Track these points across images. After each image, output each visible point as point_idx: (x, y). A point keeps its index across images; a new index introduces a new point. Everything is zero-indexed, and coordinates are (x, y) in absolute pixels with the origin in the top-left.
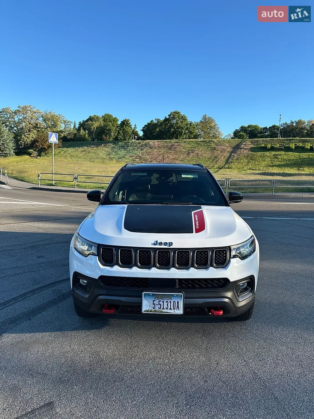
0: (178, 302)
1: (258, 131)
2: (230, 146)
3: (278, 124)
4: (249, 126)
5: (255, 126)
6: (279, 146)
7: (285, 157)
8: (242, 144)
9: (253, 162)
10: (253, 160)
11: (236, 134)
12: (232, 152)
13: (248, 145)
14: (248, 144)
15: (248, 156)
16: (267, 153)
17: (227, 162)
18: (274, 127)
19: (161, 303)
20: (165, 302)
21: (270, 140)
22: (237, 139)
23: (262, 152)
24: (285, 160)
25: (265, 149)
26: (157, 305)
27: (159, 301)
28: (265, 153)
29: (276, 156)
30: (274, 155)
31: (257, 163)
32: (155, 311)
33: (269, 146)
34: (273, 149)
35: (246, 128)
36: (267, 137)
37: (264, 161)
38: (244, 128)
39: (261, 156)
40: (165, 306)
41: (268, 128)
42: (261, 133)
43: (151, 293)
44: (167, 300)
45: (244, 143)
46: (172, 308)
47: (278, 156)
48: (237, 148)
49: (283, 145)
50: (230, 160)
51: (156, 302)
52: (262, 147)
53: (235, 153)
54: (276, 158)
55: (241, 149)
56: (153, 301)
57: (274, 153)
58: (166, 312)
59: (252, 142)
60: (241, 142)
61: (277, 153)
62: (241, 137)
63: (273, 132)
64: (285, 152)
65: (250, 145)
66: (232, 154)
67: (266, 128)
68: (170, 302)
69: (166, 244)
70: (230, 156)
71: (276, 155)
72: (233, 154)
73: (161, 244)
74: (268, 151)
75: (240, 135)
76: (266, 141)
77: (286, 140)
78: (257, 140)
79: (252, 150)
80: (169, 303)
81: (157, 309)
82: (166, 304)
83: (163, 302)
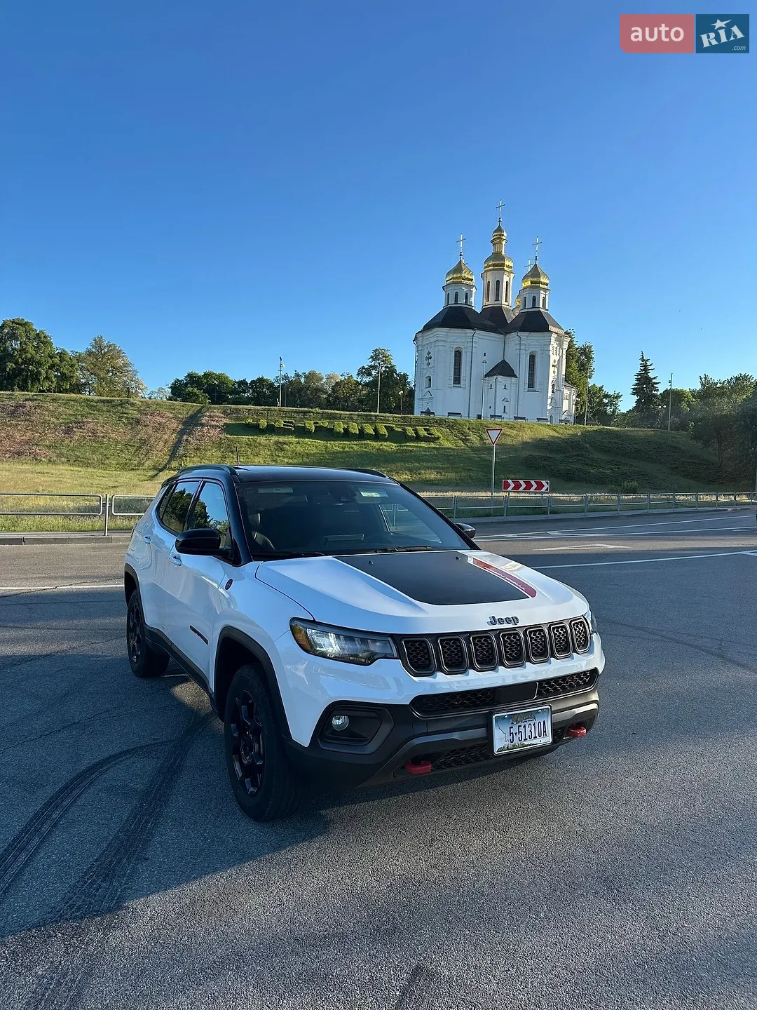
0: (544, 722)
1: (227, 387)
2: (175, 418)
3: (271, 376)
4: (206, 375)
5: (219, 377)
6: (284, 425)
7: (299, 449)
8: (204, 416)
9: (235, 457)
10: (232, 452)
11: (178, 391)
12: (182, 433)
13: (217, 419)
14: (217, 415)
15: (220, 443)
16: (262, 439)
17: (173, 454)
18: (261, 380)
19: (522, 729)
20: (527, 726)
21: (264, 410)
22: (178, 403)
23: (251, 435)
24: (300, 454)
25: (254, 429)
26: (516, 734)
27: (519, 726)
28: (256, 437)
29: (280, 447)
30: (277, 443)
31: (242, 460)
32: (514, 747)
33: (263, 423)
34: (271, 430)
35: (199, 377)
36: (247, 402)
37: (258, 455)
38: (195, 377)
39: (249, 445)
40: (528, 734)
41: (249, 382)
42: (233, 392)
43: (505, 714)
44: (530, 722)
45: (208, 414)
46: (537, 735)
47: (285, 446)
48: (192, 423)
49: (291, 423)
50: (181, 451)
51: (515, 730)
52: (248, 425)
53: (190, 434)
54: (282, 450)
55: (203, 425)
56: (510, 728)
57: (274, 439)
58: (530, 745)
59: (224, 412)
60: (199, 411)
61: (281, 439)
62: (188, 397)
63: (261, 392)
64: (296, 437)
65: (222, 419)
66: (182, 437)
67: (243, 383)
68: (534, 724)
69: (508, 620)
70: (179, 442)
71: (280, 443)
72: (185, 437)
73: (501, 621)
74: (263, 435)
75: (189, 394)
76: (256, 413)
77: (296, 412)
78: (235, 409)
79: (227, 429)
80: (533, 727)
81: (516, 741)
82: (528, 729)
83: (525, 726)
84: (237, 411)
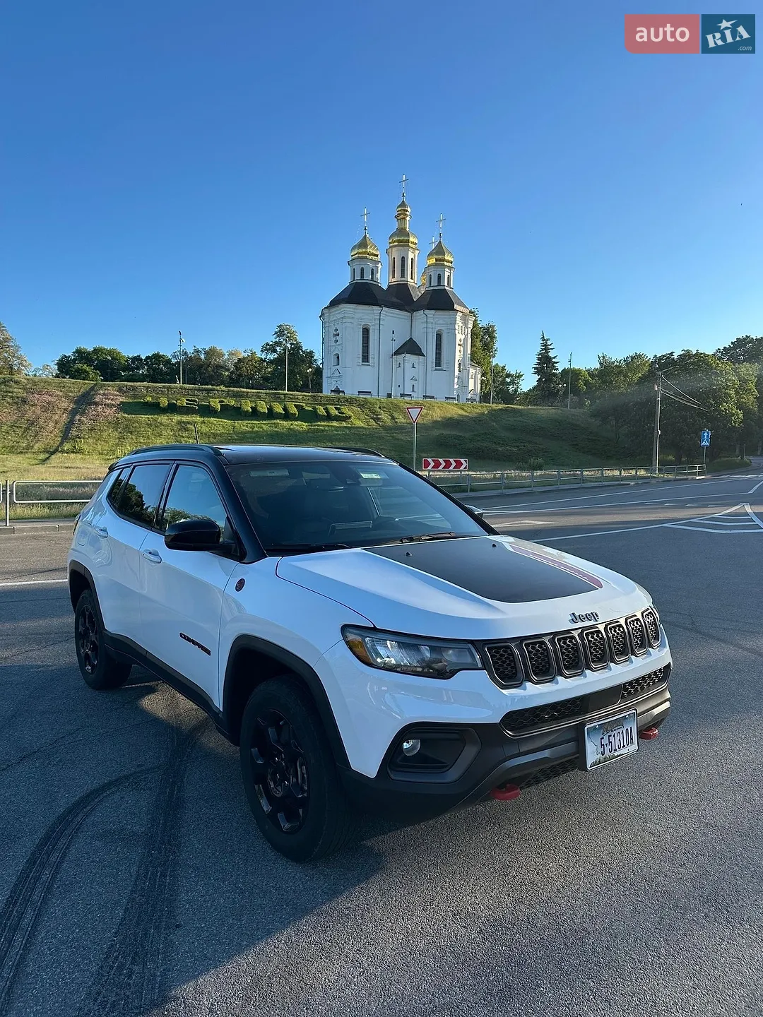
0: (631, 728)
1: (120, 363)
2: (66, 396)
3: (167, 352)
4: (96, 351)
5: (110, 352)
6: (187, 404)
7: (205, 429)
8: (97, 394)
9: (134, 437)
10: (131, 433)
11: (65, 367)
12: (74, 412)
13: (112, 397)
14: (112, 394)
15: (117, 423)
16: (163, 419)
17: (65, 437)
18: (157, 357)
19: (612, 739)
20: (616, 735)
21: (164, 387)
22: (67, 380)
23: (151, 414)
24: (206, 434)
25: (154, 408)
26: (606, 744)
27: (609, 736)
28: (156, 416)
29: (183, 426)
30: (180, 423)
31: (142, 441)
32: (606, 760)
33: (164, 402)
34: (172, 409)
35: (89, 353)
36: (142, 379)
37: (160, 435)
38: (84, 353)
39: (149, 425)
40: (617, 743)
41: (143, 358)
42: (126, 368)
43: (596, 724)
44: (619, 730)
45: (102, 392)
46: (625, 744)
47: (189, 426)
48: (84, 401)
49: (195, 401)
50: (74, 432)
51: (605, 741)
52: (147, 404)
53: (83, 413)
54: (186, 430)
55: (96, 404)
57: (177, 418)
58: (620, 756)
59: (120, 390)
60: (92, 389)
61: (185, 418)
62: (77, 374)
63: (159, 370)
64: (201, 416)
65: (118, 397)
66: (74, 416)
67: (137, 359)
68: (623, 732)
70: (71, 423)
71: (183, 422)
72: (77, 417)
73: (582, 618)
74: (164, 414)
75: (78, 370)
76: (155, 390)
77: (199, 390)
78: (131, 386)
79: (124, 407)
81: (607, 754)
82: (617, 738)
83: (614, 736)
84: (134, 388)
